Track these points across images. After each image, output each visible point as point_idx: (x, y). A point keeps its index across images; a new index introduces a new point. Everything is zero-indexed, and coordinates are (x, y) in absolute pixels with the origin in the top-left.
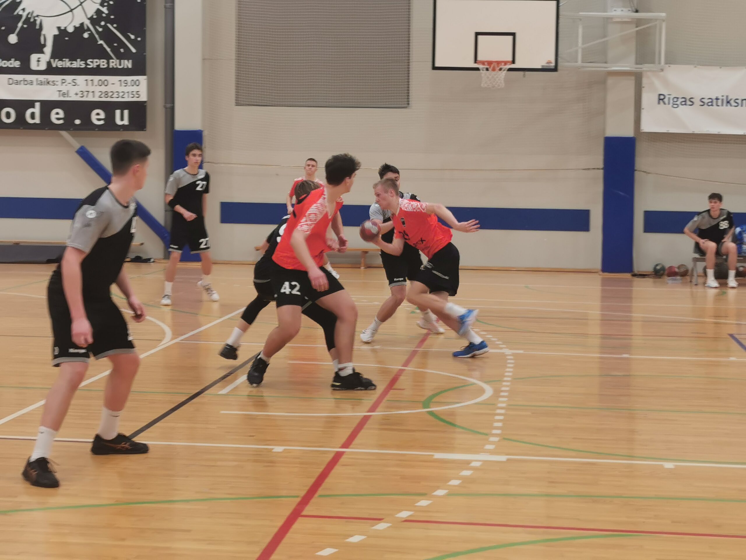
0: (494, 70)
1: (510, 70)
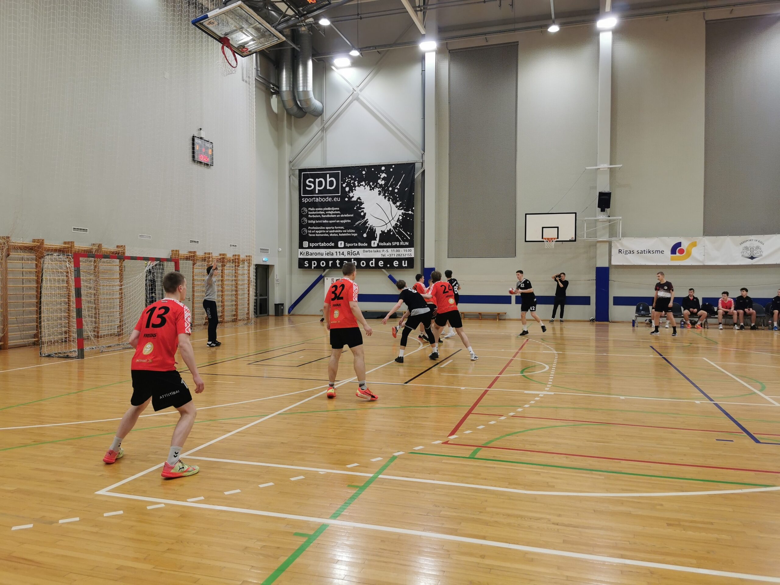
0: (550, 241)
1: (556, 241)
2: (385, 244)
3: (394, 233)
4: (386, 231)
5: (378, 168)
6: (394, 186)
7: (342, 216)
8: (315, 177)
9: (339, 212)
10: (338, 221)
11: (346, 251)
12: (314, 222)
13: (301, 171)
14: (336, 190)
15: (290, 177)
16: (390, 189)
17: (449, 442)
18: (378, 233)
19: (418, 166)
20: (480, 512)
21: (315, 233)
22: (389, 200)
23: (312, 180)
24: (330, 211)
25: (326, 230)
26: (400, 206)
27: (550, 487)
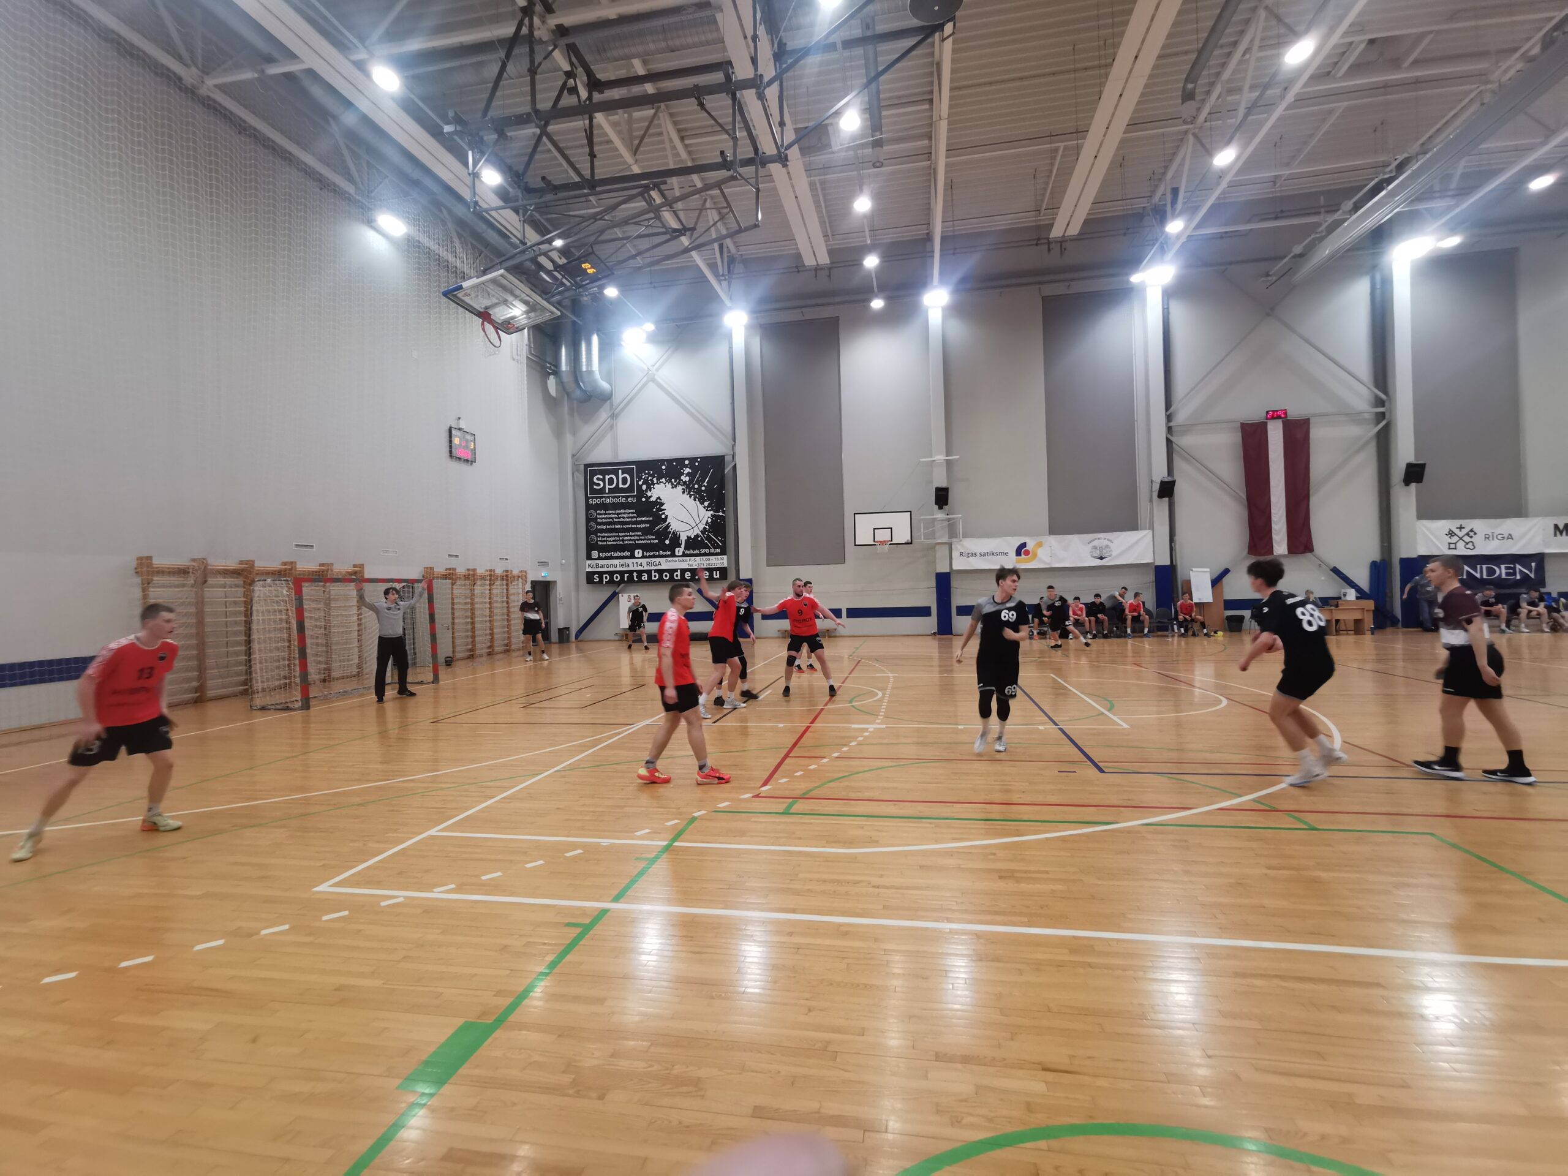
0: (883, 545)
1: (890, 544)
2: (691, 552)
3: (702, 538)
4: (692, 537)
5: (680, 461)
6: (700, 482)
7: (639, 519)
8: (604, 473)
9: (635, 515)
10: (633, 526)
11: (644, 561)
12: (605, 527)
13: (586, 466)
14: (630, 489)
15: (573, 474)
16: (696, 486)
17: (760, 795)
18: (683, 538)
19: (728, 459)
20: (791, 880)
21: (606, 541)
22: (695, 500)
23: (601, 477)
24: (624, 513)
25: (619, 536)
26: (708, 507)
27: (872, 842)
